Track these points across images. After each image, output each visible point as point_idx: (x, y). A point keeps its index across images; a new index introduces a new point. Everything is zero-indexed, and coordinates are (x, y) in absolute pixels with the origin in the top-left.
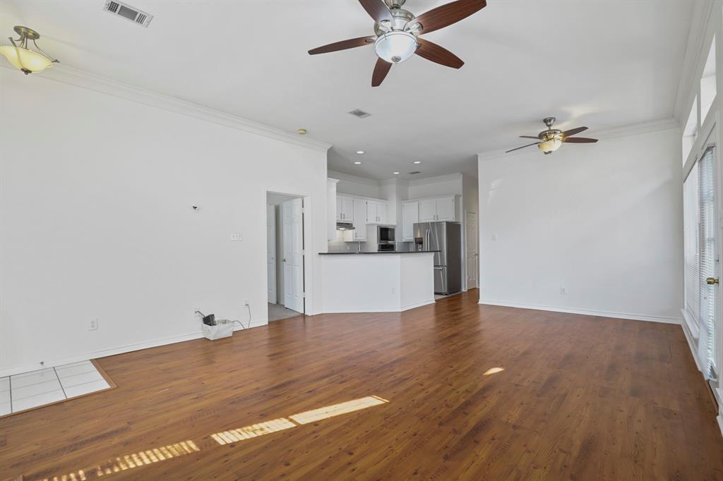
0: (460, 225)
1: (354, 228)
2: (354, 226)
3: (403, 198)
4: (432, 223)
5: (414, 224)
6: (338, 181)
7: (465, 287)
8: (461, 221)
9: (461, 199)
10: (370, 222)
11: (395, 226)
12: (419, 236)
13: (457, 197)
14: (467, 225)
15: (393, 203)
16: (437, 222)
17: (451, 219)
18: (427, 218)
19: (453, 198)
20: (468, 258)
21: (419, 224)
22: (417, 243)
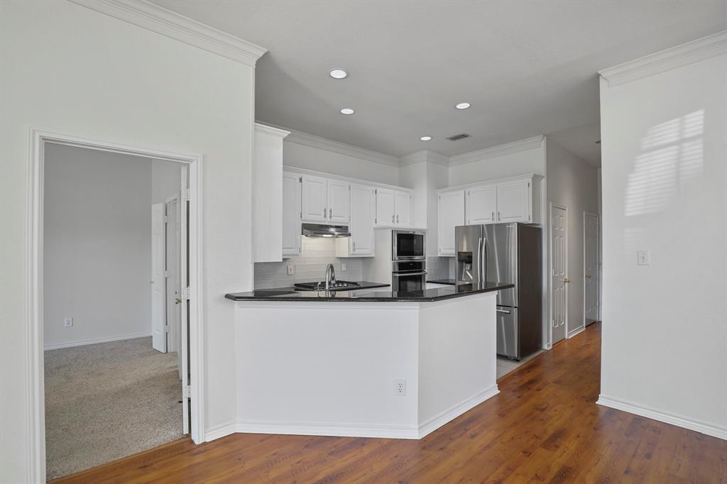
0: (540, 230)
1: (350, 235)
2: (350, 230)
3: (439, 184)
4: (487, 225)
5: (457, 228)
6: (286, 133)
7: (548, 341)
8: (543, 223)
9: (543, 182)
10: (381, 223)
11: (424, 231)
12: (465, 250)
13: (536, 178)
14: (553, 229)
15: (422, 193)
16: (497, 225)
17: (526, 218)
18: (480, 216)
19: (530, 181)
20: (554, 288)
21: (466, 227)
22: (461, 261)
